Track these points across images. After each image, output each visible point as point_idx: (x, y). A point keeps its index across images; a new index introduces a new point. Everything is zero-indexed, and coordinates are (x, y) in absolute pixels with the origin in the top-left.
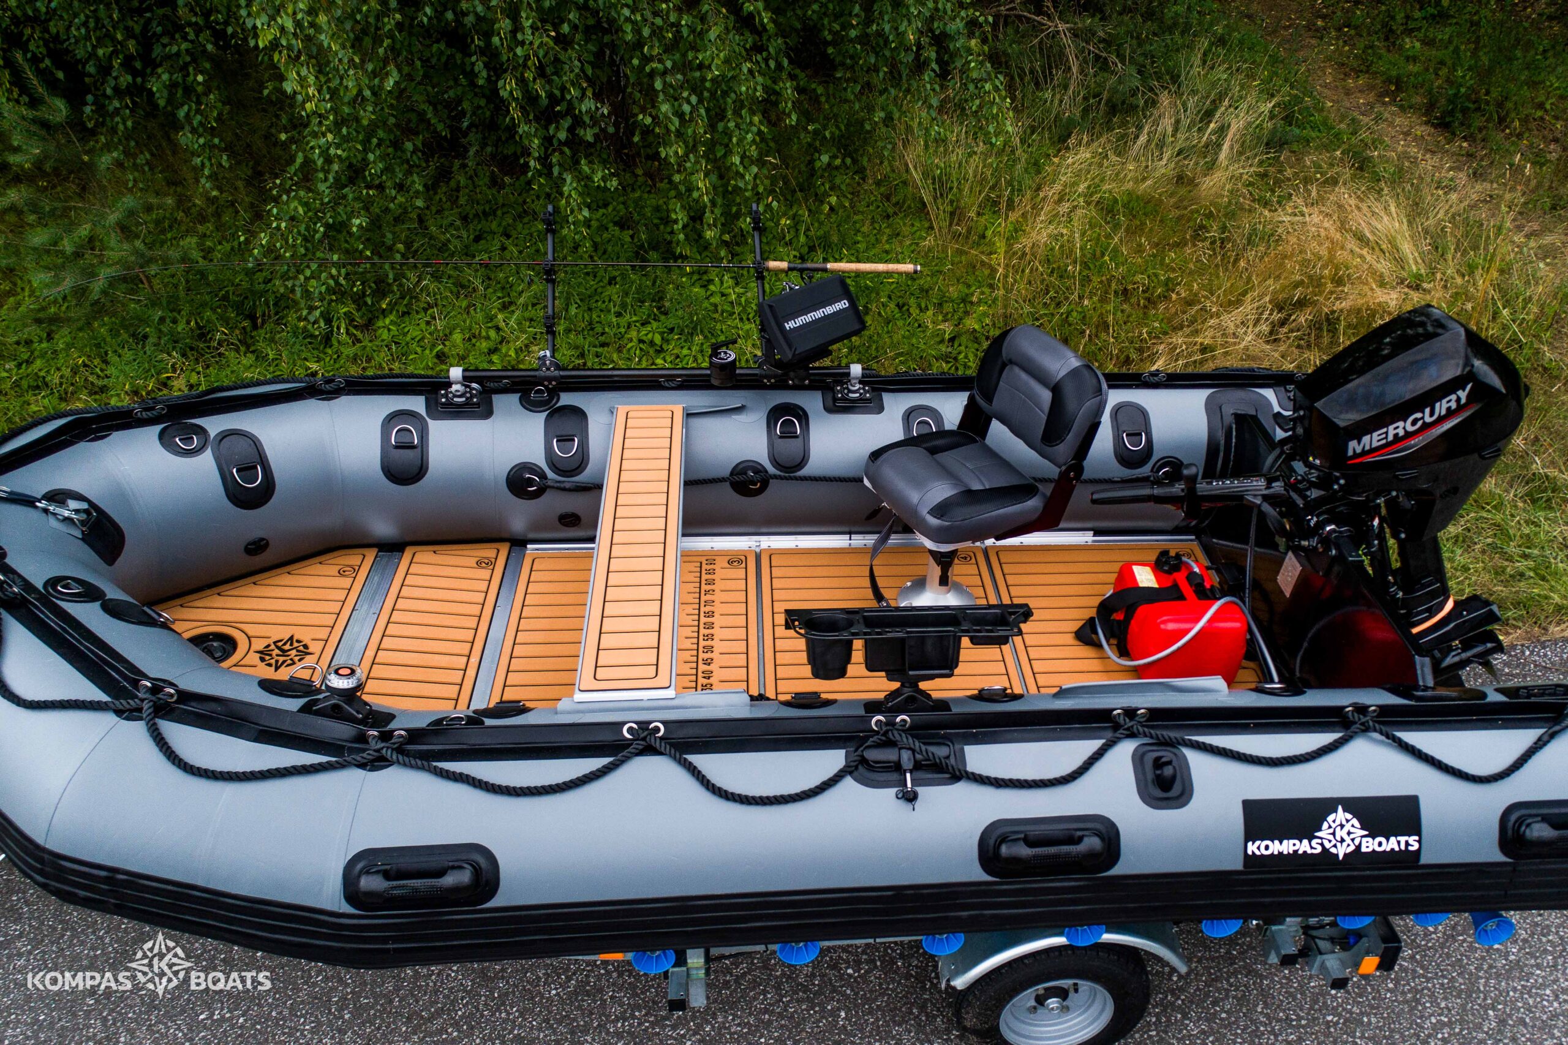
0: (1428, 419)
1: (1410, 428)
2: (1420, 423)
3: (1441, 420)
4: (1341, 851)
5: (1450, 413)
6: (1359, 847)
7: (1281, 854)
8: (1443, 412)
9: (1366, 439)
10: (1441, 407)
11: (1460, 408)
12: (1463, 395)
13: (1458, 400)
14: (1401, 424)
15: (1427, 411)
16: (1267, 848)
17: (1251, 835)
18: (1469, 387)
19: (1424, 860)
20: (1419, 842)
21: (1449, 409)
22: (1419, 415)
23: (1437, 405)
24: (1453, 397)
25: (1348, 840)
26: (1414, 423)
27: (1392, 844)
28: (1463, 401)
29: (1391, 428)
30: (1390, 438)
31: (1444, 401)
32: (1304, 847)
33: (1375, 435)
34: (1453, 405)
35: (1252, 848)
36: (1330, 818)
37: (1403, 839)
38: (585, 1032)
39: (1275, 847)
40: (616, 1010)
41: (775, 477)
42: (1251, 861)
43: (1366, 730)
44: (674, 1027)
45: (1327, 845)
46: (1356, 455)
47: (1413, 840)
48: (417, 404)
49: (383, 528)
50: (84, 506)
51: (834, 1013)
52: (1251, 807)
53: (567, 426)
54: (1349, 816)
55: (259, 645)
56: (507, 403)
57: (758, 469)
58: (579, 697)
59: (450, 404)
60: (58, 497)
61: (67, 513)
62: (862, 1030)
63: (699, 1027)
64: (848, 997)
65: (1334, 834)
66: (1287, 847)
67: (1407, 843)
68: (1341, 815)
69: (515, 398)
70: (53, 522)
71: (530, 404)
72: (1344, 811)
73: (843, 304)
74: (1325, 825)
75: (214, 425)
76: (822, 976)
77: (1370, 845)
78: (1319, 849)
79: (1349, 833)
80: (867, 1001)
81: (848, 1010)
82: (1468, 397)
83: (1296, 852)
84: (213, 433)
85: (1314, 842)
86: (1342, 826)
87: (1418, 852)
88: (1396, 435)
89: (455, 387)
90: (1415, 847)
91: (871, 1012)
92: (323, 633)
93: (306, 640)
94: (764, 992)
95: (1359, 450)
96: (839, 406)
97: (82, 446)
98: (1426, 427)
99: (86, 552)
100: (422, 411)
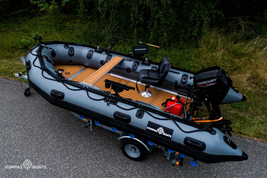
0: (209, 82)
1: (206, 83)
2: (207, 83)
3: (211, 83)
4: (160, 133)
5: (212, 82)
6: (163, 134)
7: (151, 130)
8: (211, 82)
9: (199, 83)
10: (211, 81)
11: (214, 82)
12: (215, 80)
13: (214, 80)
14: (205, 82)
15: (209, 81)
16: (150, 128)
17: (148, 126)
18: (216, 79)
19: (172, 139)
20: (172, 136)
21: (212, 81)
22: (207, 81)
23: (210, 80)
24: (213, 80)
25: (161, 132)
26: (207, 82)
27: (167, 135)
28: (215, 81)
29: (203, 82)
30: (203, 84)
31: (212, 80)
32: (155, 130)
33: (201, 82)
34: (213, 81)
35: (148, 128)
36: (160, 128)
37: (169, 135)
38: (83, 131)
39: (151, 129)
40: (88, 131)
41: (132, 71)
42: (147, 129)
43: (171, 119)
44: (92, 135)
45: (158, 132)
46: (198, 85)
47: (171, 136)
48: (94, 50)
49: (87, 64)
50: (52, 50)
51: (111, 142)
52: (149, 122)
53: (109, 57)
54: (162, 129)
55: (66, 72)
56: (104, 52)
57: (130, 69)
58: (82, 82)
59: (97, 51)
60: (50, 48)
61: (50, 50)
62: (113, 145)
63: (95, 137)
64: (114, 141)
65: (159, 130)
66: (153, 130)
67: (170, 136)
68: (161, 128)
69: (105, 52)
70: (48, 51)
71: (106, 53)
72: (162, 128)
73: (146, 49)
74: (159, 129)
75: (70, 46)
76: (113, 138)
77: (164, 134)
78: (157, 132)
79: (162, 131)
80: (116, 143)
81: (113, 143)
82: (216, 80)
83: (154, 131)
84: (70, 47)
85: (156, 130)
86: (161, 130)
87: (171, 138)
88: (204, 83)
89: (98, 49)
90: (171, 137)
91: (115, 144)
92: (73, 73)
93: (71, 73)
94: (105, 136)
95: (198, 84)
96: (144, 64)
97: (56, 44)
98: (208, 83)
99: (51, 55)
100: (94, 51)
